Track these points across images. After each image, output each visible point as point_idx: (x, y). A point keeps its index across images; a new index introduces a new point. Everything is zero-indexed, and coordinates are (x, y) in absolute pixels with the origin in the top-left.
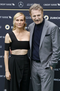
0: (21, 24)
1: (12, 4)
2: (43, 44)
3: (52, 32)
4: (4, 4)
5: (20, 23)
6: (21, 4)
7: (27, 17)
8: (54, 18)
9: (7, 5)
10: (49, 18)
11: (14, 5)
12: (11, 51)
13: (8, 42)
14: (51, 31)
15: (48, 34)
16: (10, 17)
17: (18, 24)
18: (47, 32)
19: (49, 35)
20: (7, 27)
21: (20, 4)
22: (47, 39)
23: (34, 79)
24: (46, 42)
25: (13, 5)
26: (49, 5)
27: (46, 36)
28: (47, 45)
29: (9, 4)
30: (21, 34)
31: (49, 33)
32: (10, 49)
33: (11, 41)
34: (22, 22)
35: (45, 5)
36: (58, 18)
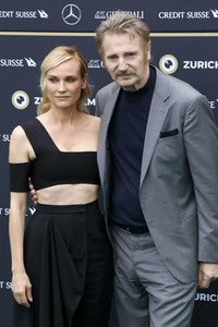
0: (67, 94)
1: (38, 15)
2: (153, 167)
3: (186, 121)
4: (8, 14)
5: (62, 89)
6: (71, 14)
7: (96, 61)
8: (200, 65)
9: (19, 15)
10: (181, 64)
11: (46, 16)
12: (33, 191)
13: (23, 160)
14: (183, 117)
15: (173, 128)
16: (31, 63)
17: (58, 94)
18: (168, 123)
19: (176, 132)
20: (20, 100)
21: (67, 12)
22: (168, 149)
23: (122, 296)
24: (165, 159)
25: (43, 15)
26: (178, 15)
27: (164, 135)
28: (166, 171)
29: (26, 14)
30: (70, 126)
31: (175, 125)
32: (31, 186)
33: (33, 155)
34: (72, 86)
35: (162, 15)
36: (214, 65)
